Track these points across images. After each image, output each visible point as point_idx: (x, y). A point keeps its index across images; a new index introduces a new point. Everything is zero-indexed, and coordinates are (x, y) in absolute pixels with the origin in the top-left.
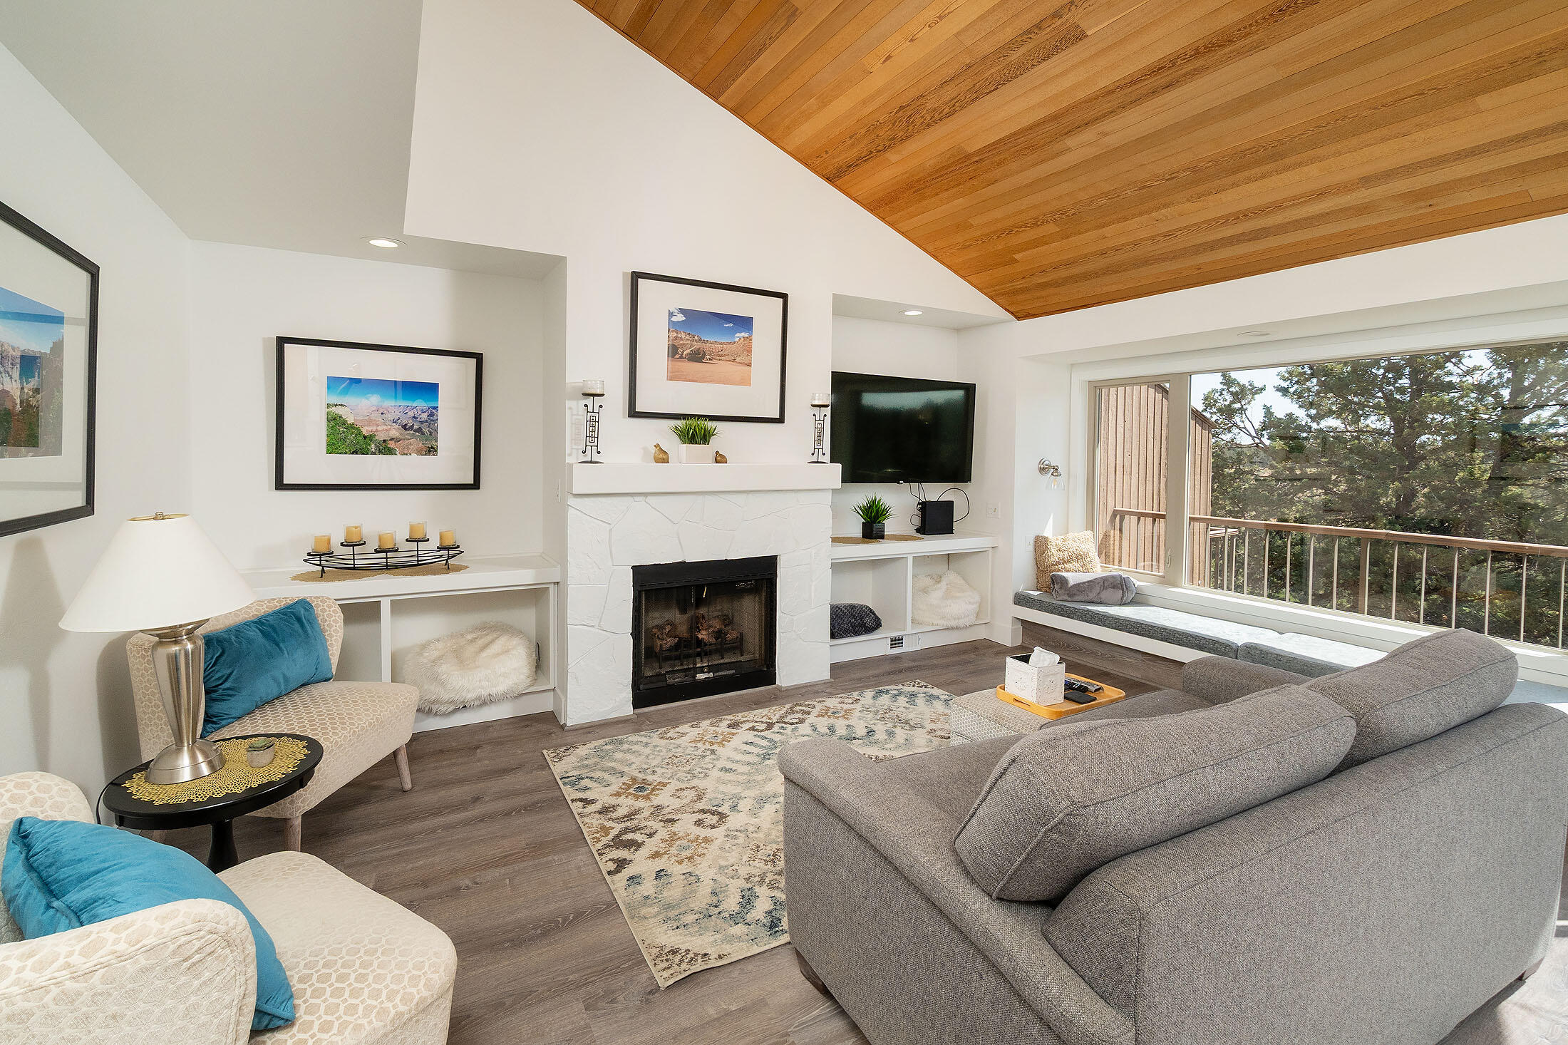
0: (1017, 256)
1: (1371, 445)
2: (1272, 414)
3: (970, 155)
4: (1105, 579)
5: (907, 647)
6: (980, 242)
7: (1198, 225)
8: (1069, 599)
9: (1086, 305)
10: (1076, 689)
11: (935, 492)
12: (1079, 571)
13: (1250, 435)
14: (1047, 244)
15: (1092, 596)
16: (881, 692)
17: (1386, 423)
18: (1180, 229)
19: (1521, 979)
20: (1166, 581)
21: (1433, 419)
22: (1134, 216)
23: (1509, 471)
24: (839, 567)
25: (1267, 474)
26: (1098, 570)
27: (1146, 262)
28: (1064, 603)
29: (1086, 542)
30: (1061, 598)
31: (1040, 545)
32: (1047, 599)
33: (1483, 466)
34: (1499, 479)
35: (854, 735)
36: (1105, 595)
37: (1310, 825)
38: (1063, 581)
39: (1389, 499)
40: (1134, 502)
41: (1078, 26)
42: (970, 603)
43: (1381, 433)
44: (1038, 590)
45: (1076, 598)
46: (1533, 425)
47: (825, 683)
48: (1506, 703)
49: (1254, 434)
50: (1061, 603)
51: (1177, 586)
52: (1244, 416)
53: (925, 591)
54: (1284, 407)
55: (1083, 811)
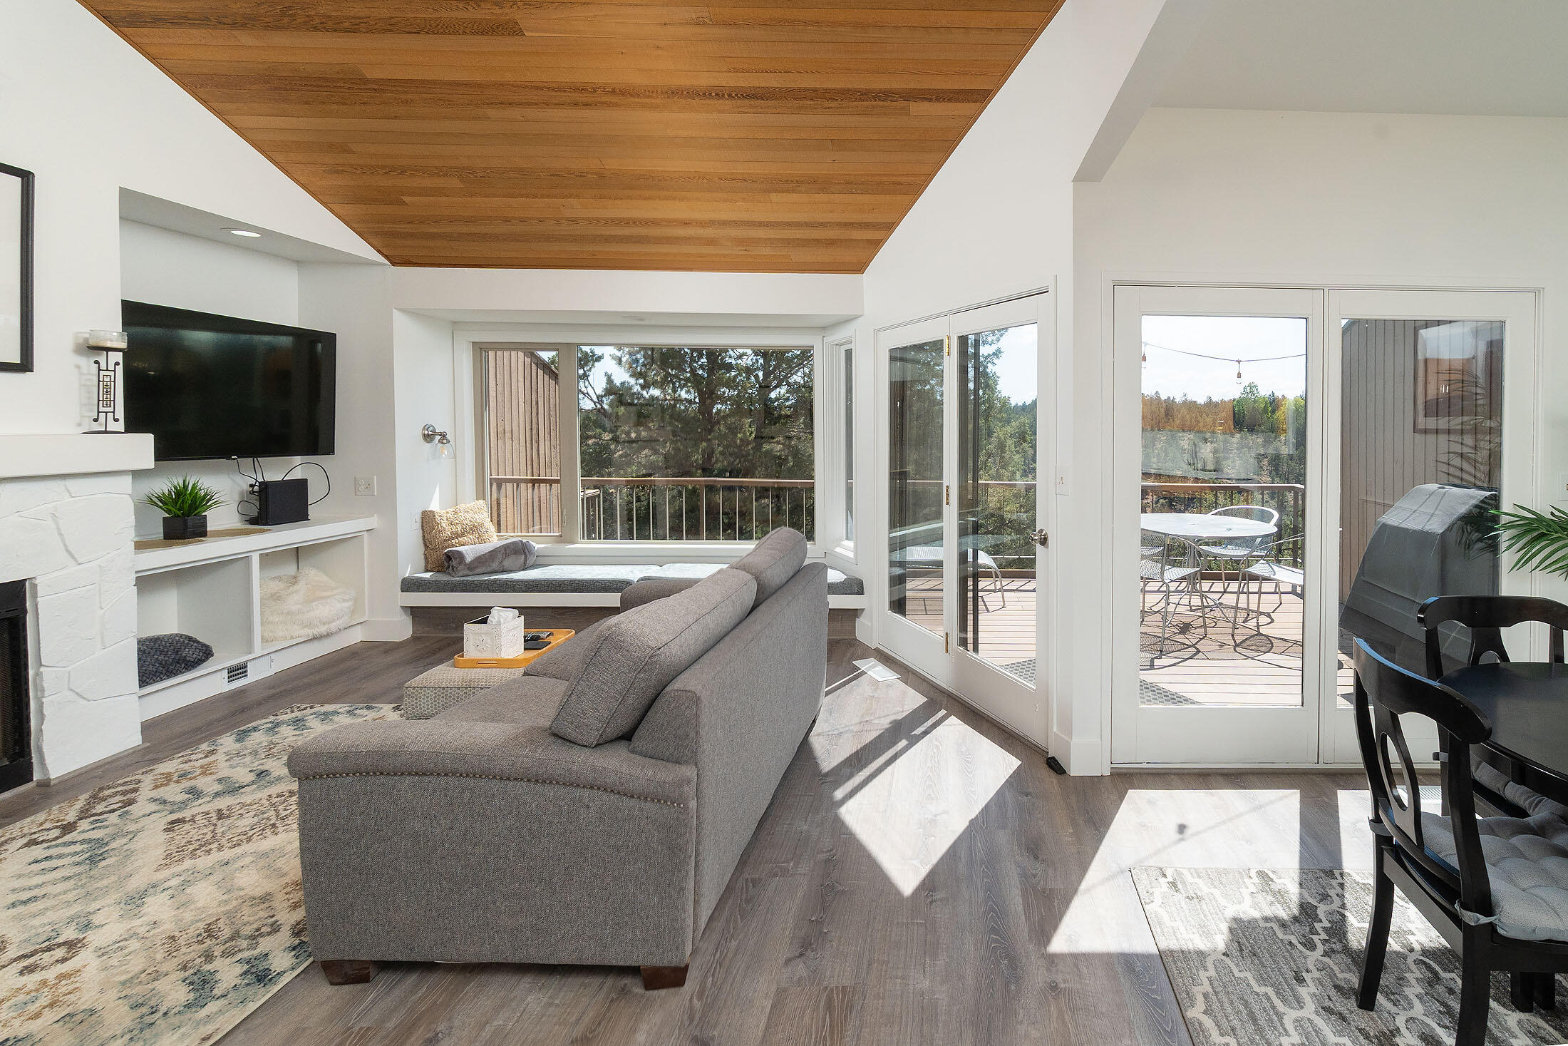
0: (406, 199)
1: (684, 411)
2: (612, 381)
3: (368, 80)
4: (506, 547)
5: (255, 674)
6: (358, 172)
7: (598, 219)
8: (471, 573)
9: (482, 265)
10: (529, 640)
11: (277, 470)
12: (475, 543)
13: (592, 400)
14: (448, 196)
15: (495, 566)
16: (244, 731)
17: (693, 395)
18: (583, 219)
19: (814, 721)
20: (562, 539)
21: (724, 393)
22: (543, 196)
23: (767, 431)
24: (147, 583)
25: (608, 438)
26: (494, 541)
27: (548, 238)
28: (470, 578)
29: (478, 511)
30: (461, 574)
31: (428, 520)
32: (443, 578)
33: (749, 429)
34: (760, 438)
35: (237, 785)
36: (507, 563)
37: (750, 637)
38: (460, 556)
39: (697, 457)
40: (509, 469)
41: (517, 24)
42: (344, 600)
43: (690, 402)
44: (427, 571)
45: (476, 571)
46: (777, 399)
47: (135, 751)
48: (805, 563)
49: (595, 399)
50: (462, 579)
51: (574, 543)
52: (587, 382)
53: (276, 597)
54: (621, 376)
55: (658, 652)
